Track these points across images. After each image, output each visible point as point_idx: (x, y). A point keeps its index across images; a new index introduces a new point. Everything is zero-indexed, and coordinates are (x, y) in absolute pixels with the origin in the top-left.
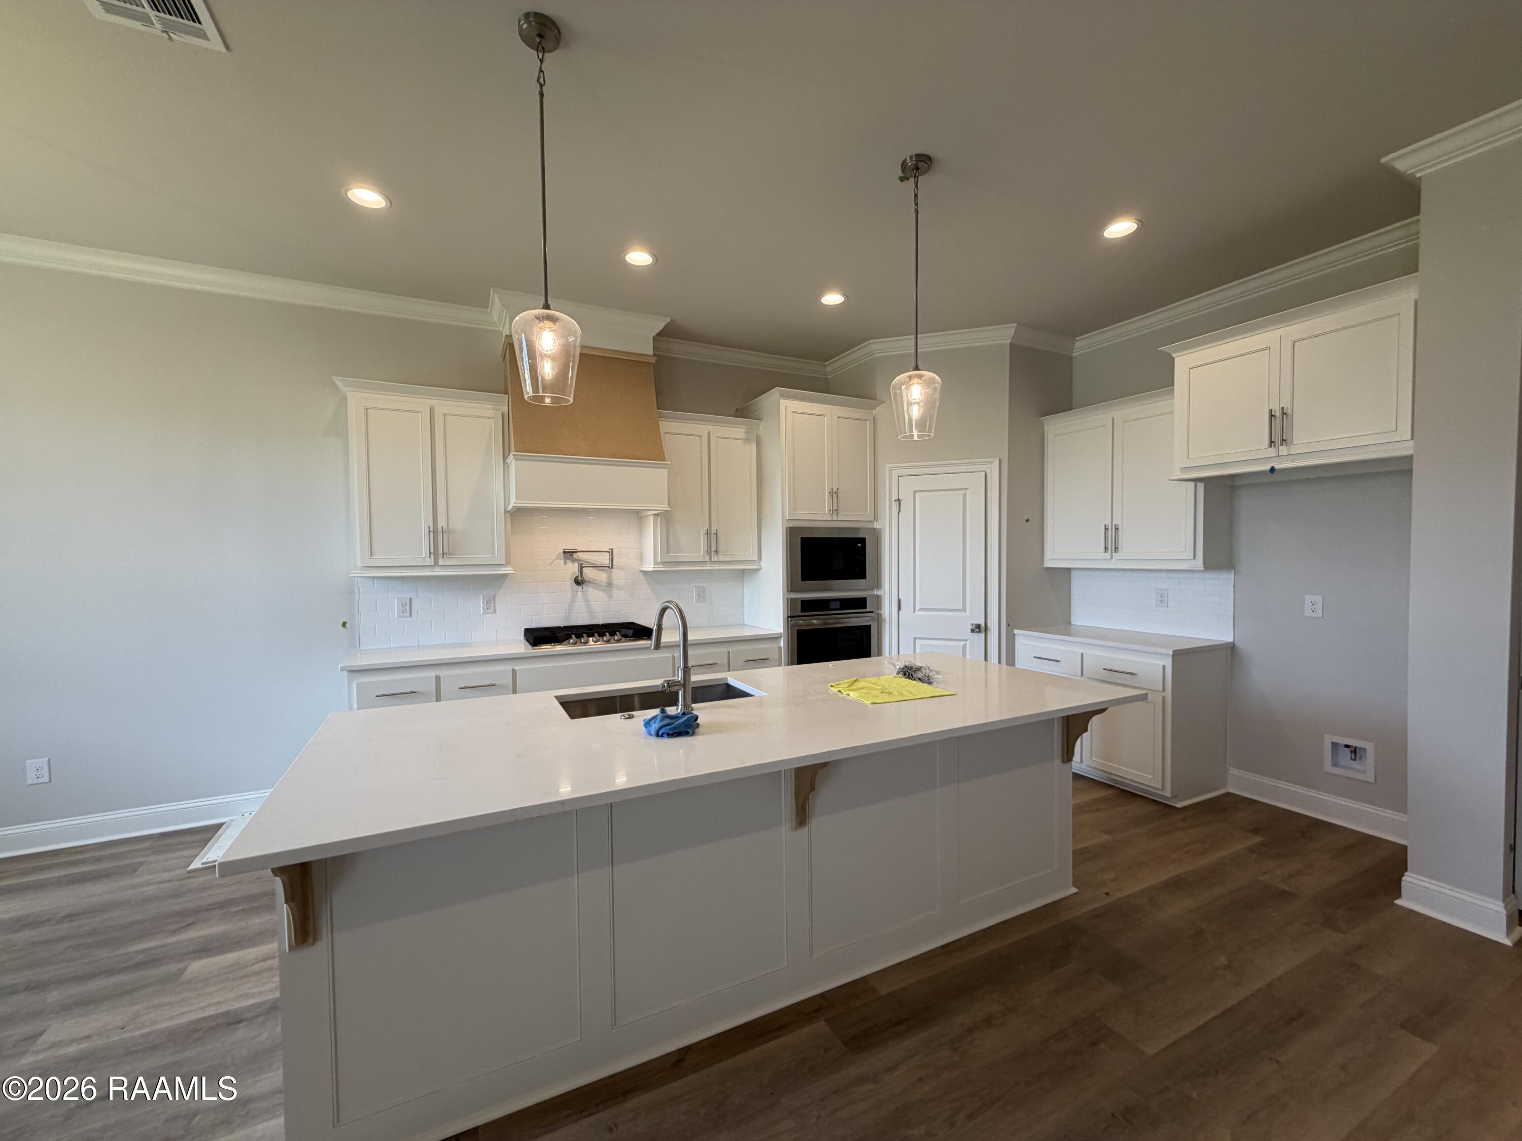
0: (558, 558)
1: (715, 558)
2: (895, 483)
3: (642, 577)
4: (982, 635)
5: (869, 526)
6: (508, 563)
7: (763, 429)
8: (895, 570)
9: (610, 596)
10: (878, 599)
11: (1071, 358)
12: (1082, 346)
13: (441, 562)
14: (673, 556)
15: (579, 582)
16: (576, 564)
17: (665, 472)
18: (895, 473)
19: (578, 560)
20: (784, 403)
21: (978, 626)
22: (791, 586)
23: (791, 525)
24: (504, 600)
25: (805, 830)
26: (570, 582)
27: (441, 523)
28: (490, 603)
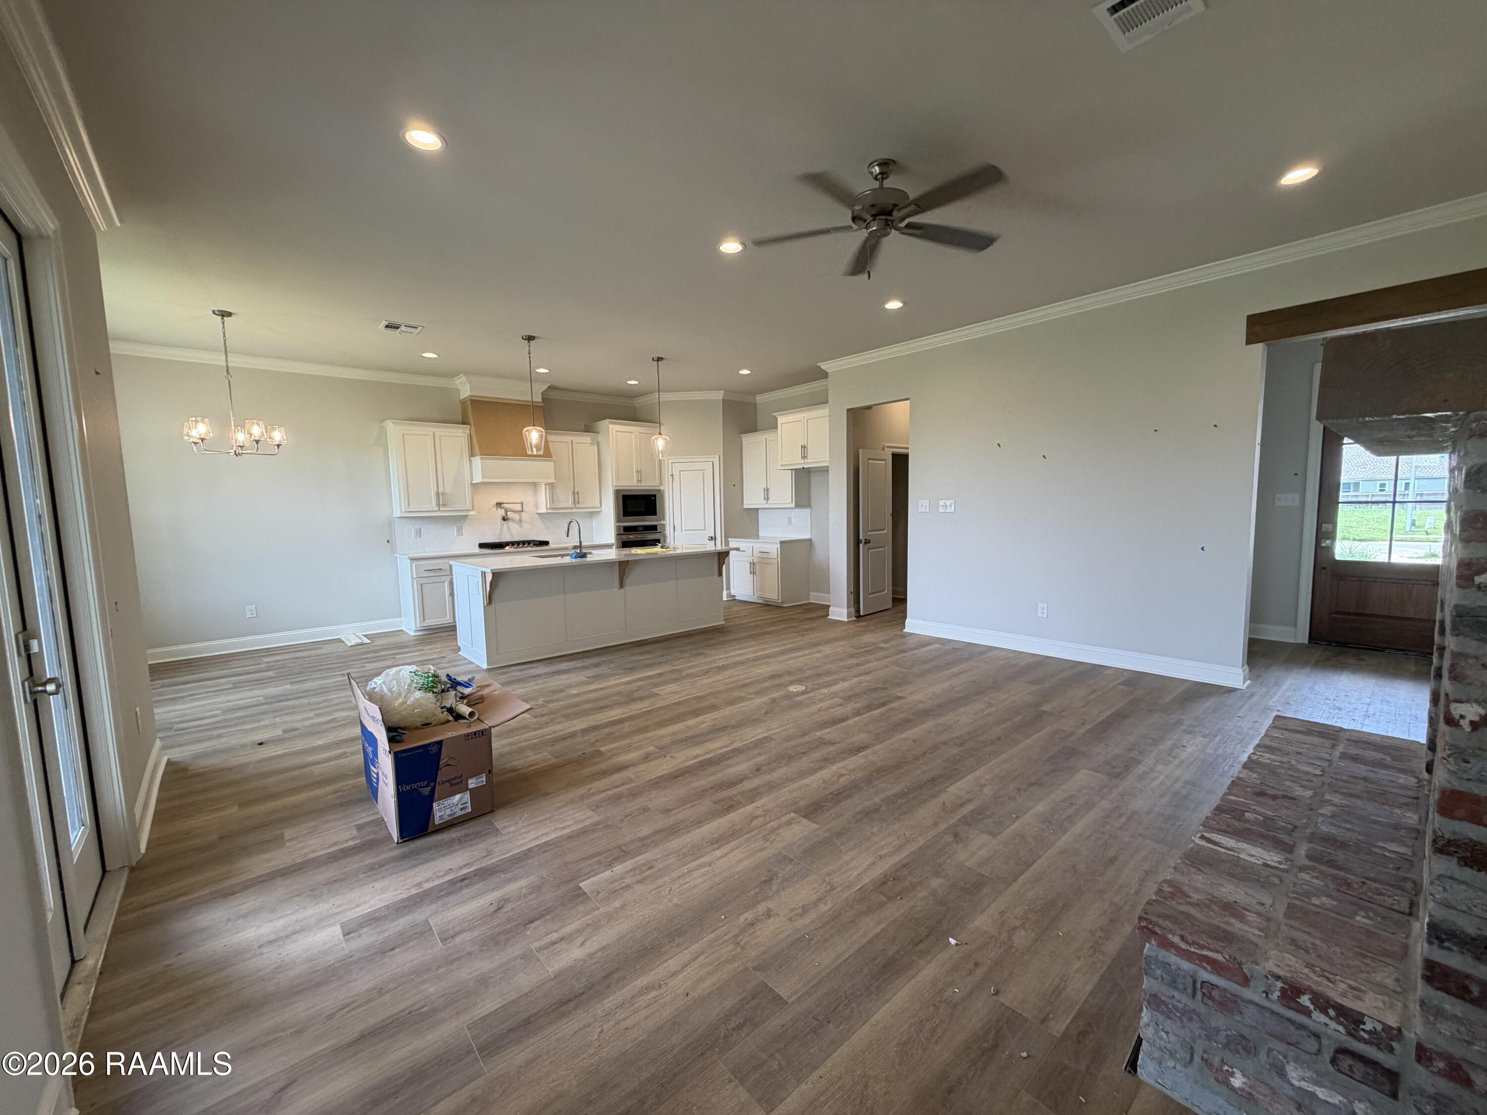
0: (493, 506)
1: (577, 506)
2: (670, 466)
3: (537, 516)
4: (713, 541)
5: (658, 488)
6: (473, 509)
7: (600, 438)
8: (671, 511)
9: (521, 527)
10: (664, 525)
11: (756, 404)
12: (760, 399)
13: (441, 509)
14: (556, 505)
15: (504, 519)
16: (503, 510)
17: (552, 463)
18: (670, 461)
19: (503, 508)
20: (611, 426)
21: (712, 538)
22: (618, 520)
23: (617, 488)
24: (466, 529)
25: (622, 590)
26: (500, 519)
27: (441, 490)
28: (460, 530)
